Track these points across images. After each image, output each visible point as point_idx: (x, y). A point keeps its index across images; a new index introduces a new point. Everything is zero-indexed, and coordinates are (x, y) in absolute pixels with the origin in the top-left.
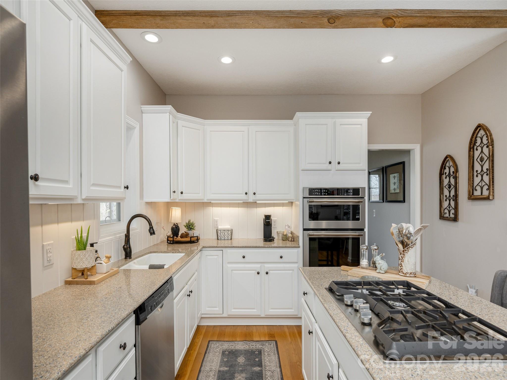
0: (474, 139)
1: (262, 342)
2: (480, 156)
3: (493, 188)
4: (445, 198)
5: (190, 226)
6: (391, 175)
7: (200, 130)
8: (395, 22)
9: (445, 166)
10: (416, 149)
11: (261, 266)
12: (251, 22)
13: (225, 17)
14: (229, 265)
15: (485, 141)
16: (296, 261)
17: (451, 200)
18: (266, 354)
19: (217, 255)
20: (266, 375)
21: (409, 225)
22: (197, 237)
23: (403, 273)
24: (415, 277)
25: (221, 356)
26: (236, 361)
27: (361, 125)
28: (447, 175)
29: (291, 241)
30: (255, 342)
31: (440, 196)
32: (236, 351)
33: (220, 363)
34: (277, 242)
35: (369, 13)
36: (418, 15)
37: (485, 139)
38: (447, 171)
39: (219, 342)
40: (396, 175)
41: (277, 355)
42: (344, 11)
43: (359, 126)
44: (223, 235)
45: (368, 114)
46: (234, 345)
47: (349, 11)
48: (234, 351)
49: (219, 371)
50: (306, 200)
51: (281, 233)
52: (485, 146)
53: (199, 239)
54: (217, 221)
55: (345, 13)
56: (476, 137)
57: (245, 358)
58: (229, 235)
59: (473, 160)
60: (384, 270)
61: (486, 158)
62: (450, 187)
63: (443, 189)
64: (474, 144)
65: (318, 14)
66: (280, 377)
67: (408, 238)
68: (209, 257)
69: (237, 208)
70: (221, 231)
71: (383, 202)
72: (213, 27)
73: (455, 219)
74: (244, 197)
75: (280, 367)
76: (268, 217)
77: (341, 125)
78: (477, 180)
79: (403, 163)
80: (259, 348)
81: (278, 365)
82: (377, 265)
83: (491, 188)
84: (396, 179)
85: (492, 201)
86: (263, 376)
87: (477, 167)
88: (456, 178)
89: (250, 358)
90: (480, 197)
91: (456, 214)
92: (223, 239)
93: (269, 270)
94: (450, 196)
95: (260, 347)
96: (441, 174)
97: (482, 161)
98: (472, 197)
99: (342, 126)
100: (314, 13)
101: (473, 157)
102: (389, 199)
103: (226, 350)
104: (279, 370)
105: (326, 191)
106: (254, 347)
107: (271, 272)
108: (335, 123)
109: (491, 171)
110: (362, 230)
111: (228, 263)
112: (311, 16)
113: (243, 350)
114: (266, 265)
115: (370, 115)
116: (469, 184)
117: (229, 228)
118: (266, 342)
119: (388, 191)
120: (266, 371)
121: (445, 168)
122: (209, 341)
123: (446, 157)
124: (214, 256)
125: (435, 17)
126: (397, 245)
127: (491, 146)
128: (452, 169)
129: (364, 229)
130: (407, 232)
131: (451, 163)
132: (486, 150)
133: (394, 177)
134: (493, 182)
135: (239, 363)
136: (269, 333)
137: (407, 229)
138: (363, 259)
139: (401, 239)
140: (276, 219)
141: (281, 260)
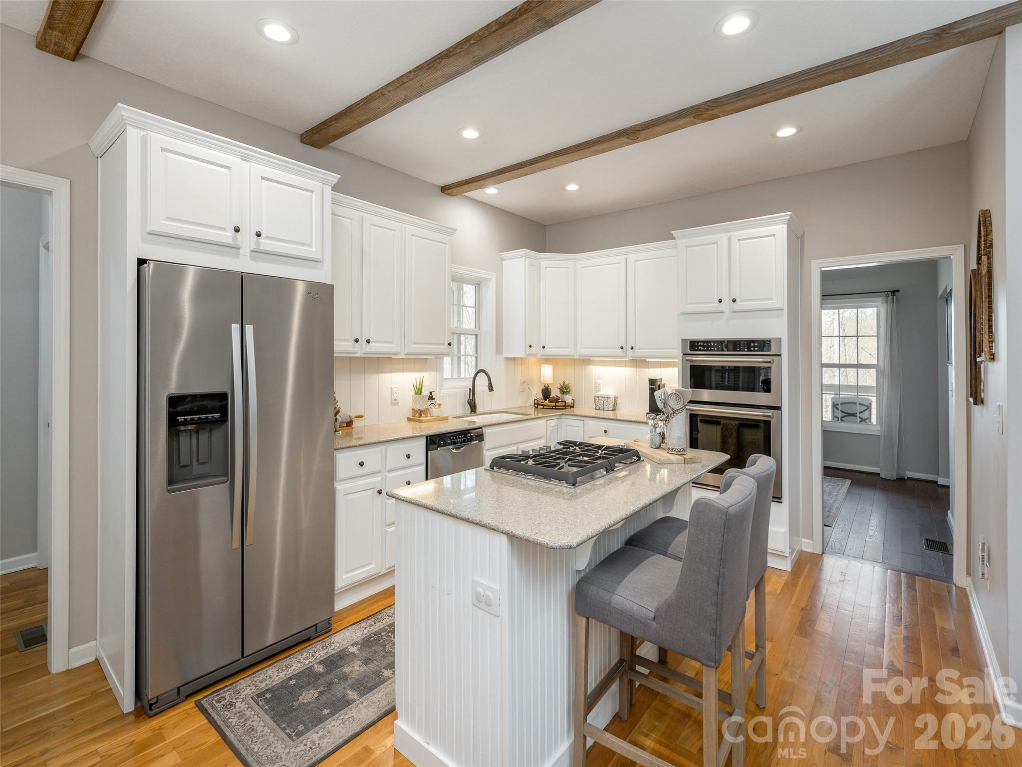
3: (989, 338)
5: (565, 390)
19: (577, 426)
44: (601, 404)
45: (787, 215)
47: (646, 123)
50: (685, 358)
53: (575, 405)
54: (599, 385)
55: (643, 126)
58: (609, 405)
70: (599, 398)
76: (653, 382)
77: (739, 241)
92: (602, 408)
99: (741, 242)
105: (715, 344)
108: (729, 239)
110: (778, 408)
115: (789, 217)
127: (984, 255)
129: (781, 407)
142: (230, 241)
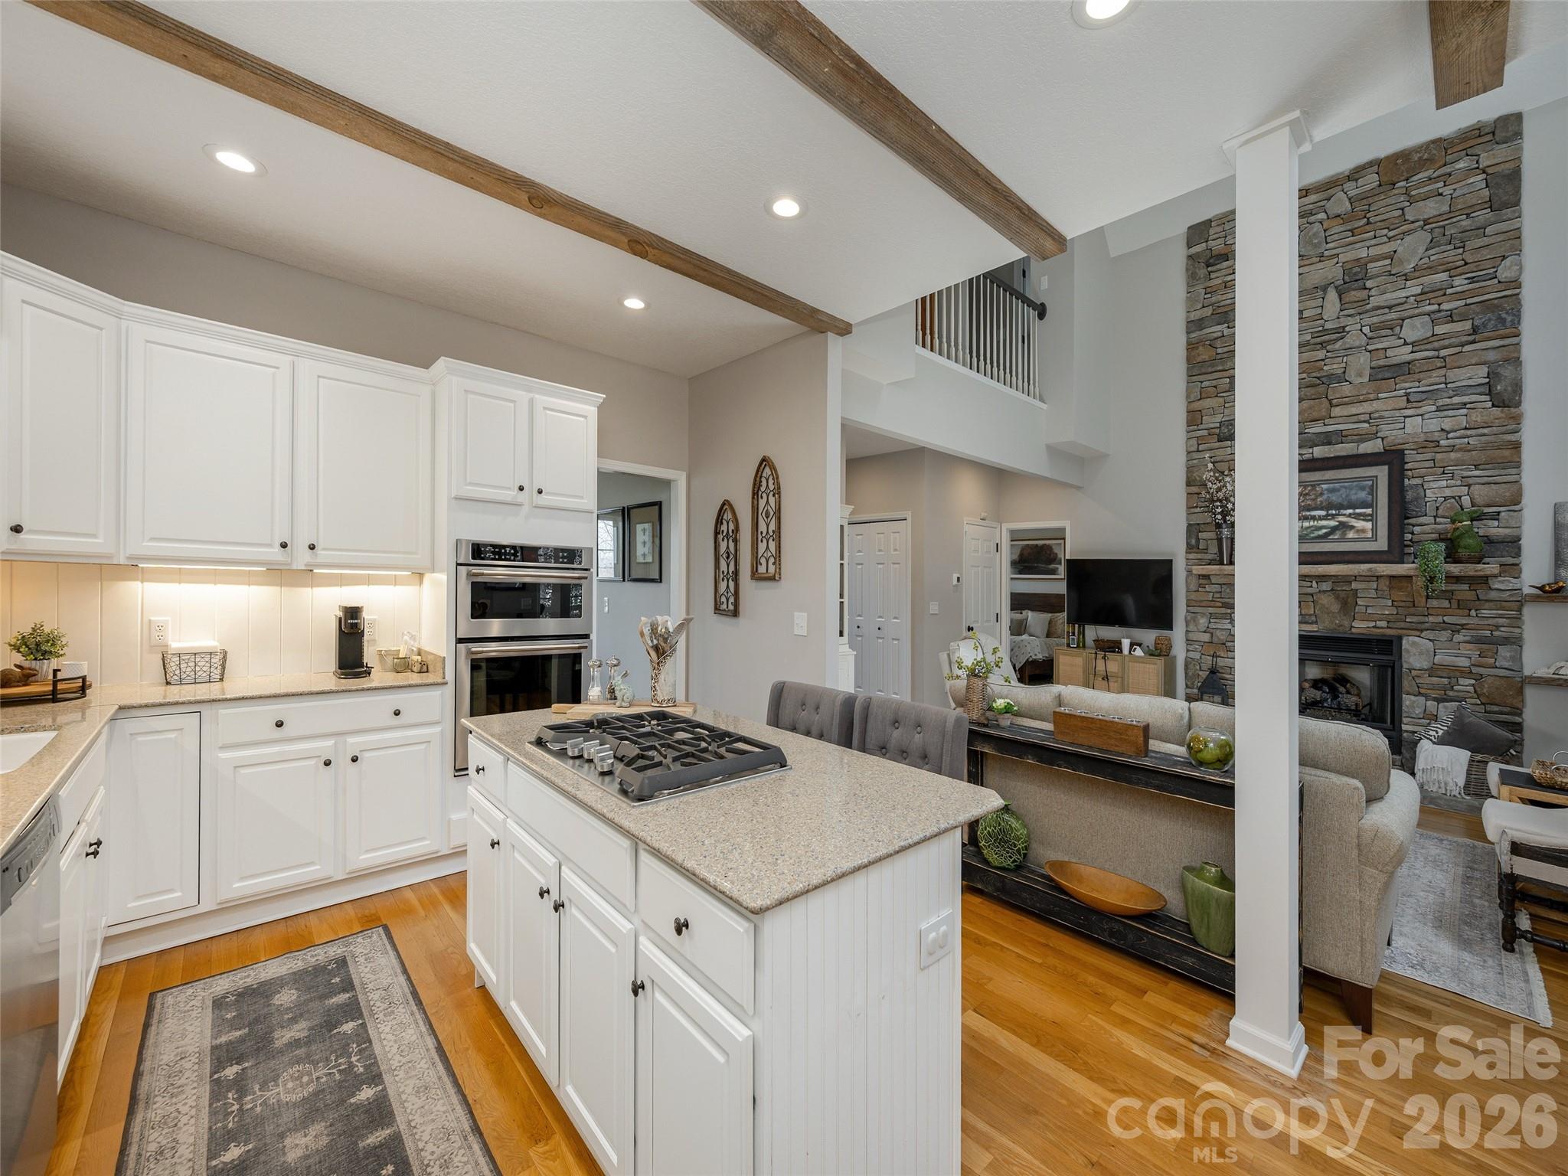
0: (758, 479)
1: (344, 939)
2: (766, 509)
3: (780, 561)
4: (722, 576)
6: (638, 526)
7: (101, 329)
8: (647, 252)
9: (722, 519)
10: (680, 479)
11: (335, 743)
12: (342, 123)
13: (264, 77)
14: (224, 755)
15: (771, 487)
16: (436, 718)
17: (730, 580)
18: (362, 960)
19: (177, 730)
20: (368, 1001)
21: (666, 617)
22: (81, 680)
23: (658, 702)
24: (675, 706)
25: (213, 1013)
26: (269, 1005)
27: (585, 417)
28: (724, 534)
29: (420, 672)
30: (321, 946)
31: (716, 573)
32: (262, 984)
33: (212, 1029)
34: (378, 678)
35: (607, 220)
36: (682, 256)
37: (771, 481)
38: (724, 527)
39: (193, 984)
40: (646, 526)
41: (392, 954)
42: (561, 195)
43: (583, 419)
44: (189, 669)
45: (601, 397)
46: (253, 974)
48: (255, 986)
49: (214, 1048)
50: (463, 570)
51: (390, 655)
52: (772, 493)
53: (90, 686)
54: (160, 628)
55: (563, 200)
56: (761, 477)
57: (296, 989)
58: (212, 669)
59: (758, 513)
60: (628, 700)
61: (772, 513)
62: (728, 558)
63: (719, 559)
64: (759, 488)
65: (509, 179)
66: (409, 992)
67: (665, 640)
68: (140, 739)
69: (245, 588)
70: (183, 658)
71: (624, 580)
72: (215, 78)
73: (735, 613)
74: (275, 553)
75: (405, 971)
76: (352, 613)
77: (545, 408)
78: (762, 547)
79: (659, 504)
80: (336, 954)
81: (399, 971)
82: (617, 694)
83: (777, 562)
84: (647, 533)
85: (779, 583)
86: (361, 1005)
87: (762, 527)
88: (736, 541)
89: (315, 984)
90: (765, 575)
91: (736, 604)
92: (188, 679)
93: (361, 751)
94: (728, 573)
95: (339, 951)
96: (716, 533)
97: (767, 518)
98: (755, 576)
99: (548, 412)
100: (501, 174)
101: (758, 509)
102: (634, 576)
103: (227, 993)
104: (402, 979)
105: (512, 551)
106: (320, 958)
107: (367, 755)
108: (531, 402)
109: (778, 534)
110: (586, 636)
111: (220, 748)
112: (495, 176)
113: (285, 975)
114: (351, 740)
115: (602, 400)
116: (753, 554)
117: (216, 647)
118: (355, 936)
119: (632, 559)
120: (368, 994)
121: (722, 523)
122: (152, 996)
123: (723, 504)
124: (166, 733)
125: (706, 270)
126: (649, 653)
127: (777, 494)
128: (732, 526)
129: (589, 635)
130: (663, 630)
131: (730, 516)
132: (772, 500)
133: (644, 530)
134: (780, 552)
135: (282, 1005)
136: (360, 916)
137: (663, 624)
138: (593, 687)
139: (655, 642)
140: (375, 617)
141: (397, 721)
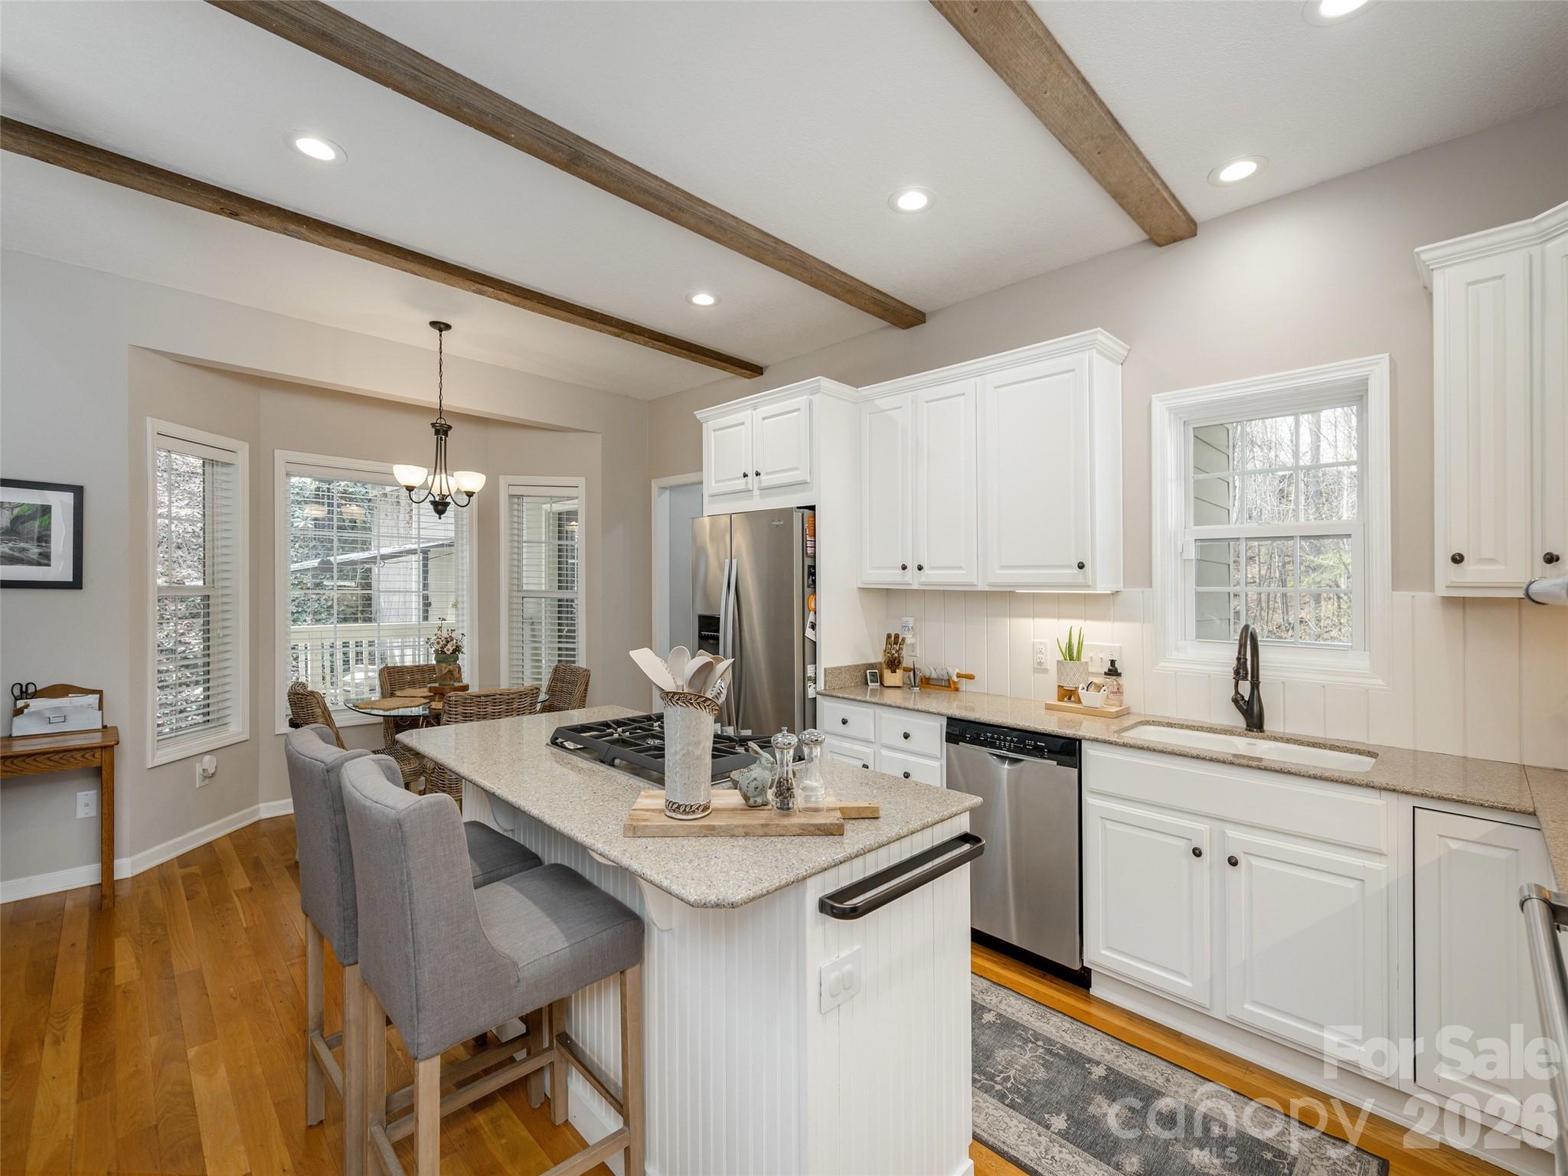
142: (743, 487)
